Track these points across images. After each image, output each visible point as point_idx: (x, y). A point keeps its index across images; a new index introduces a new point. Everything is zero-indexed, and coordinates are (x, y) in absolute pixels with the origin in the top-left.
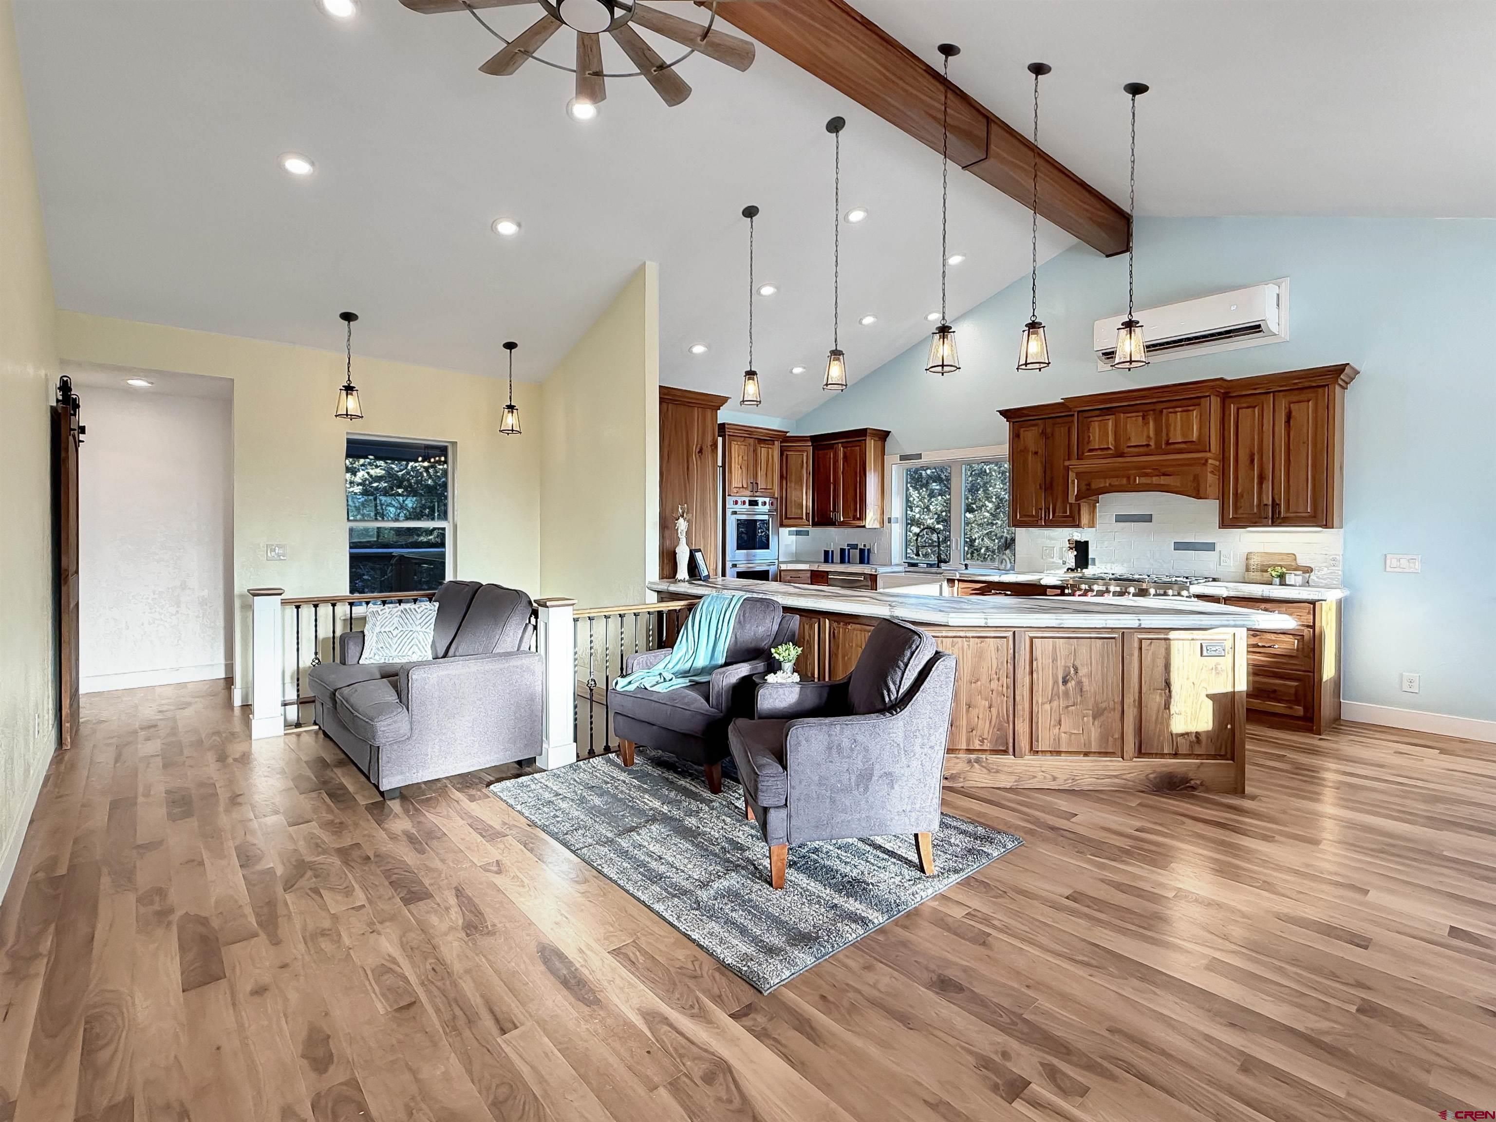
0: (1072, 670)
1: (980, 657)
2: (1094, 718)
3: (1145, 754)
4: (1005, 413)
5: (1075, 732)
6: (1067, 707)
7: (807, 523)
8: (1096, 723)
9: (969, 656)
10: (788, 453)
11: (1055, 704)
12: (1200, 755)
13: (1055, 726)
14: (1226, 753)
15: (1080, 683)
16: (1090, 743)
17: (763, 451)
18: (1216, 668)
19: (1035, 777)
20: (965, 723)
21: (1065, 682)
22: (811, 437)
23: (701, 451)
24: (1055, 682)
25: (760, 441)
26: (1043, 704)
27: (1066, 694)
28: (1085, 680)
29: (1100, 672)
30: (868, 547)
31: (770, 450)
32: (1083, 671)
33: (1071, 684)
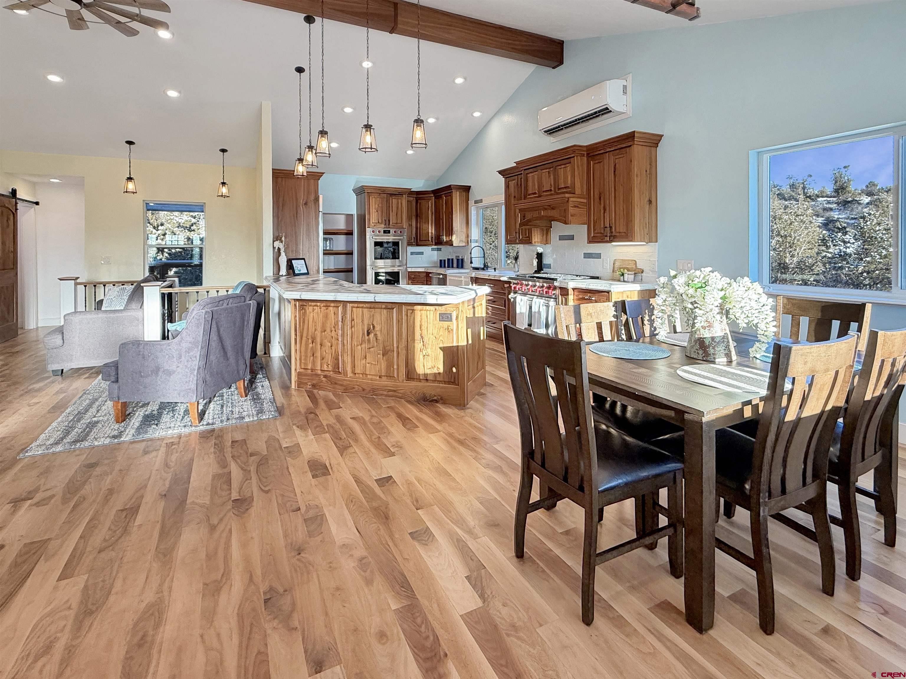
0: (372, 326)
1: (326, 317)
2: (383, 355)
3: (411, 378)
4: (500, 172)
5: (374, 363)
6: (370, 348)
7: (431, 243)
8: (384, 358)
9: (321, 317)
10: (421, 201)
11: (363, 346)
12: (440, 381)
13: (363, 359)
14: (455, 381)
15: (376, 335)
16: (381, 371)
17: (394, 201)
18: (448, 328)
19: (354, 388)
20: (319, 355)
21: (368, 334)
22: (432, 191)
23: (306, 204)
24: (363, 334)
25: (391, 195)
26: (357, 345)
27: (369, 340)
28: (378, 333)
29: (386, 329)
30: (461, 258)
31: (400, 201)
32: (378, 328)
33: (372, 336)
